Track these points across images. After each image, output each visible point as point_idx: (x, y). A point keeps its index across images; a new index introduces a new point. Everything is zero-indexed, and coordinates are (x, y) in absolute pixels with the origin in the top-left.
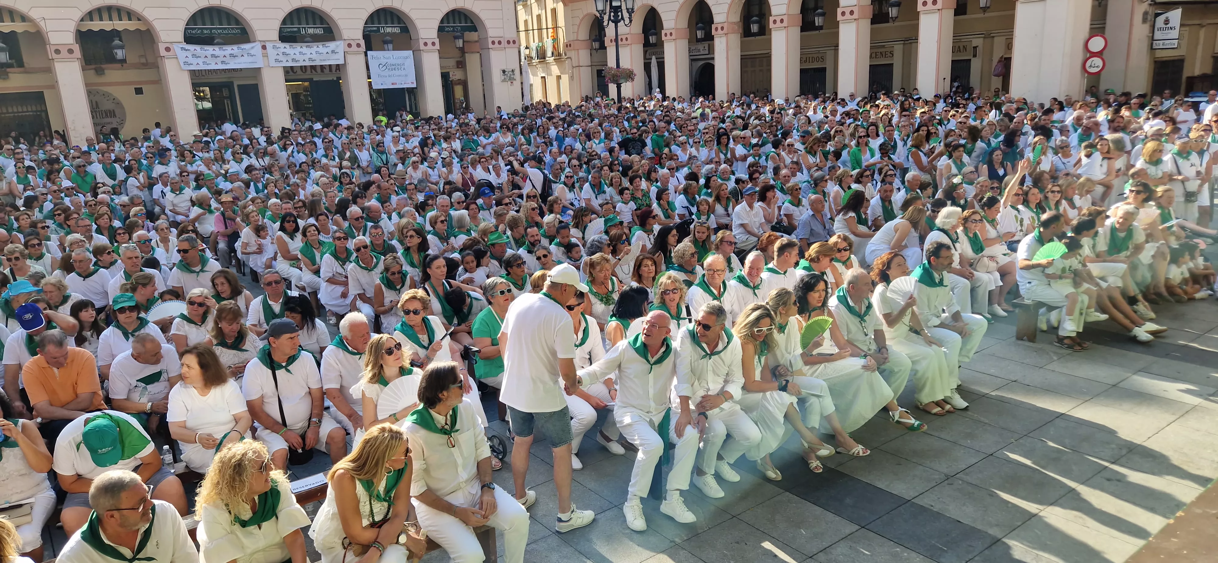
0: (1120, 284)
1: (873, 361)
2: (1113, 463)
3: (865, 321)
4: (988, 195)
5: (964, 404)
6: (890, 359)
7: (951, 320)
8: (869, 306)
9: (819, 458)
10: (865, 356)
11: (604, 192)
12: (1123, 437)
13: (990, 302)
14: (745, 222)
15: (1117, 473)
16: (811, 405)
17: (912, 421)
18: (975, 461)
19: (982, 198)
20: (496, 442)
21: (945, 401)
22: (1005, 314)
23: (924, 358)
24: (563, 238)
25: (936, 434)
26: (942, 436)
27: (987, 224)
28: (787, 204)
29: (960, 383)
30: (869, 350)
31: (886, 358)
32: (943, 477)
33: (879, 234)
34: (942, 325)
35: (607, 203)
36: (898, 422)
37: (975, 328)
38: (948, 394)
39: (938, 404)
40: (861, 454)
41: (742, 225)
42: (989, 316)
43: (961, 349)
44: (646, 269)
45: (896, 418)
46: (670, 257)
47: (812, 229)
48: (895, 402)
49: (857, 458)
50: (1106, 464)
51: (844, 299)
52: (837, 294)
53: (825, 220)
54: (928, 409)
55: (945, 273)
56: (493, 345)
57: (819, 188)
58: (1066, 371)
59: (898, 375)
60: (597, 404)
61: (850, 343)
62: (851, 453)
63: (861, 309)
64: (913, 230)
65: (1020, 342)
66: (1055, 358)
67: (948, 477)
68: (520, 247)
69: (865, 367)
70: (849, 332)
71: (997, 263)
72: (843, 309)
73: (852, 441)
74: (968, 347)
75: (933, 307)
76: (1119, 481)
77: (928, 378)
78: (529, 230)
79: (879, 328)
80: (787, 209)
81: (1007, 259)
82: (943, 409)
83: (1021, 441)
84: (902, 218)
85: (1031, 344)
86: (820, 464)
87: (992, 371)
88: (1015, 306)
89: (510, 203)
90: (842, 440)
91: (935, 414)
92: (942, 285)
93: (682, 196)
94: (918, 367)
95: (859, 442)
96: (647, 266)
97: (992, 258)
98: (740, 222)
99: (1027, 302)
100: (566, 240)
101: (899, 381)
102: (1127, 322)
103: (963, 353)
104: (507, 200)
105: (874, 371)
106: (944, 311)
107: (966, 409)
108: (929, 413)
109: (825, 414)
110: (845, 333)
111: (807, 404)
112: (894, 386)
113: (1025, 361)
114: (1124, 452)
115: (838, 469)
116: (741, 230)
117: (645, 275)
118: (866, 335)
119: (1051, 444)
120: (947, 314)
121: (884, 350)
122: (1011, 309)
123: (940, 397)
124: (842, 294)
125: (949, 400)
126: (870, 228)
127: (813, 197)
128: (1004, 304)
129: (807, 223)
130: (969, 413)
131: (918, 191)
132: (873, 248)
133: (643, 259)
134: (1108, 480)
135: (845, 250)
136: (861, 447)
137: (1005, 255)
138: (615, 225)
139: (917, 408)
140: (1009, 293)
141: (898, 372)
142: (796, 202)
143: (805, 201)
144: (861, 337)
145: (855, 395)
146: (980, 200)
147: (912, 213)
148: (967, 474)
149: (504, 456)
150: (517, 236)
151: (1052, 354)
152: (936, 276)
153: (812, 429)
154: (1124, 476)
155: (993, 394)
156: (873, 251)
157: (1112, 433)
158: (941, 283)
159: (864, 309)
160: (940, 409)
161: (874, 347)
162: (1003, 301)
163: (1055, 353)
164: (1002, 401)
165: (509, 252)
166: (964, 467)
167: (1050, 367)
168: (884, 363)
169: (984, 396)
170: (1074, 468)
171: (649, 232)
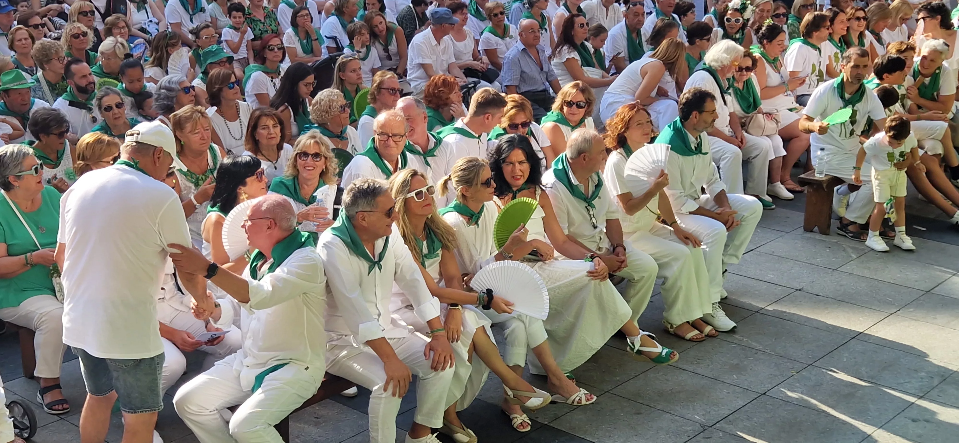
0: (940, 151)
1: (602, 264)
2: (921, 398)
3: (593, 207)
4: (768, 22)
5: (731, 324)
6: (628, 261)
7: (713, 203)
8: (599, 185)
9: (526, 410)
10: (592, 258)
11: (203, 10)
12: (936, 362)
13: (771, 180)
14: (427, 61)
15: (926, 410)
16: (513, 331)
17: (658, 349)
18: (742, 403)
19: (760, 28)
20: (18, 410)
21: (705, 321)
22: (790, 195)
23: (676, 259)
24: (131, 82)
25: (691, 368)
26: (699, 371)
27: (767, 65)
28: (486, 34)
29: (725, 294)
30: (600, 249)
31: (623, 262)
32: (698, 428)
33: (620, 79)
34: (700, 211)
35: (207, 26)
36: (639, 352)
37: (746, 214)
38: (709, 310)
39: (694, 325)
40: (584, 402)
41: (423, 66)
42: (769, 199)
43: (726, 246)
44: (264, 132)
45: (637, 347)
46: (306, 113)
47: (522, 72)
48: (636, 324)
49: (578, 407)
50: (912, 399)
51: (562, 175)
52: (553, 167)
53: (542, 58)
54: (680, 333)
55: (704, 135)
56: (10, 255)
57: (535, 9)
58: (867, 273)
59: (639, 285)
60: (184, 340)
61: (572, 239)
62: (570, 401)
63: (587, 188)
64: (667, 73)
65: (809, 235)
66: (854, 256)
67: (704, 428)
68: (59, 95)
69: (591, 274)
70: (571, 223)
71: (777, 122)
72: (562, 189)
73: (572, 384)
74: (737, 242)
75: (688, 185)
76: (927, 421)
77: (681, 287)
78: (74, 67)
79: (614, 216)
80: (488, 42)
81: (793, 117)
82: (702, 332)
83: (804, 373)
84: (653, 56)
85: (823, 237)
86: (527, 420)
87: (770, 277)
88: (803, 182)
89: (44, 25)
90: (557, 382)
91: (690, 340)
92: (700, 152)
93: (333, 19)
94: (667, 273)
95: (580, 384)
96: (267, 127)
97: (769, 115)
98: (421, 61)
99: (818, 176)
100: (137, 85)
101: (640, 294)
102: (947, 204)
103: (731, 251)
104: (37, 20)
105: (604, 279)
106: (703, 191)
107: (733, 331)
108: (683, 338)
109: (533, 345)
110: (565, 226)
111: (507, 332)
112: (634, 301)
113: (813, 261)
114: (936, 382)
115: (551, 425)
116: (420, 72)
117: (263, 142)
118: (595, 227)
119: (842, 376)
120: (708, 196)
121: (619, 249)
122: (799, 189)
123: (697, 315)
124: (560, 167)
125: (710, 319)
126: (607, 71)
127: (525, 22)
128: (790, 182)
129: (515, 62)
130: (737, 336)
131: (675, 16)
132: (611, 100)
133: (259, 117)
134: (914, 421)
135: (579, 106)
136: (583, 391)
137: (791, 110)
138: (219, 63)
139: (666, 331)
140: (796, 165)
141: (638, 281)
142: (500, 32)
143: (514, 30)
144: (588, 230)
145: (578, 316)
146: (757, 31)
147: (668, 48)
148: (730, 423)
149: (31, 434)
150: (53, 78)
151: (850, 250)
152: (692, 139)
153: (515, 368)
154: (934, 413)
155: (770, 308)
156: (610, 104)
157: (921, 356)
158: (698, 149)
159: (591, 188)
160: (697, 332)
161: (606, 244)
162: (788, 177)
163: (852, 248)
164: (781, 317)
165: (39, 104)
166: (728, 412)
167: (847, 268)
168: (619, 268)
169: (759, 311)
170: (871, 406)
171: (272, 73)
